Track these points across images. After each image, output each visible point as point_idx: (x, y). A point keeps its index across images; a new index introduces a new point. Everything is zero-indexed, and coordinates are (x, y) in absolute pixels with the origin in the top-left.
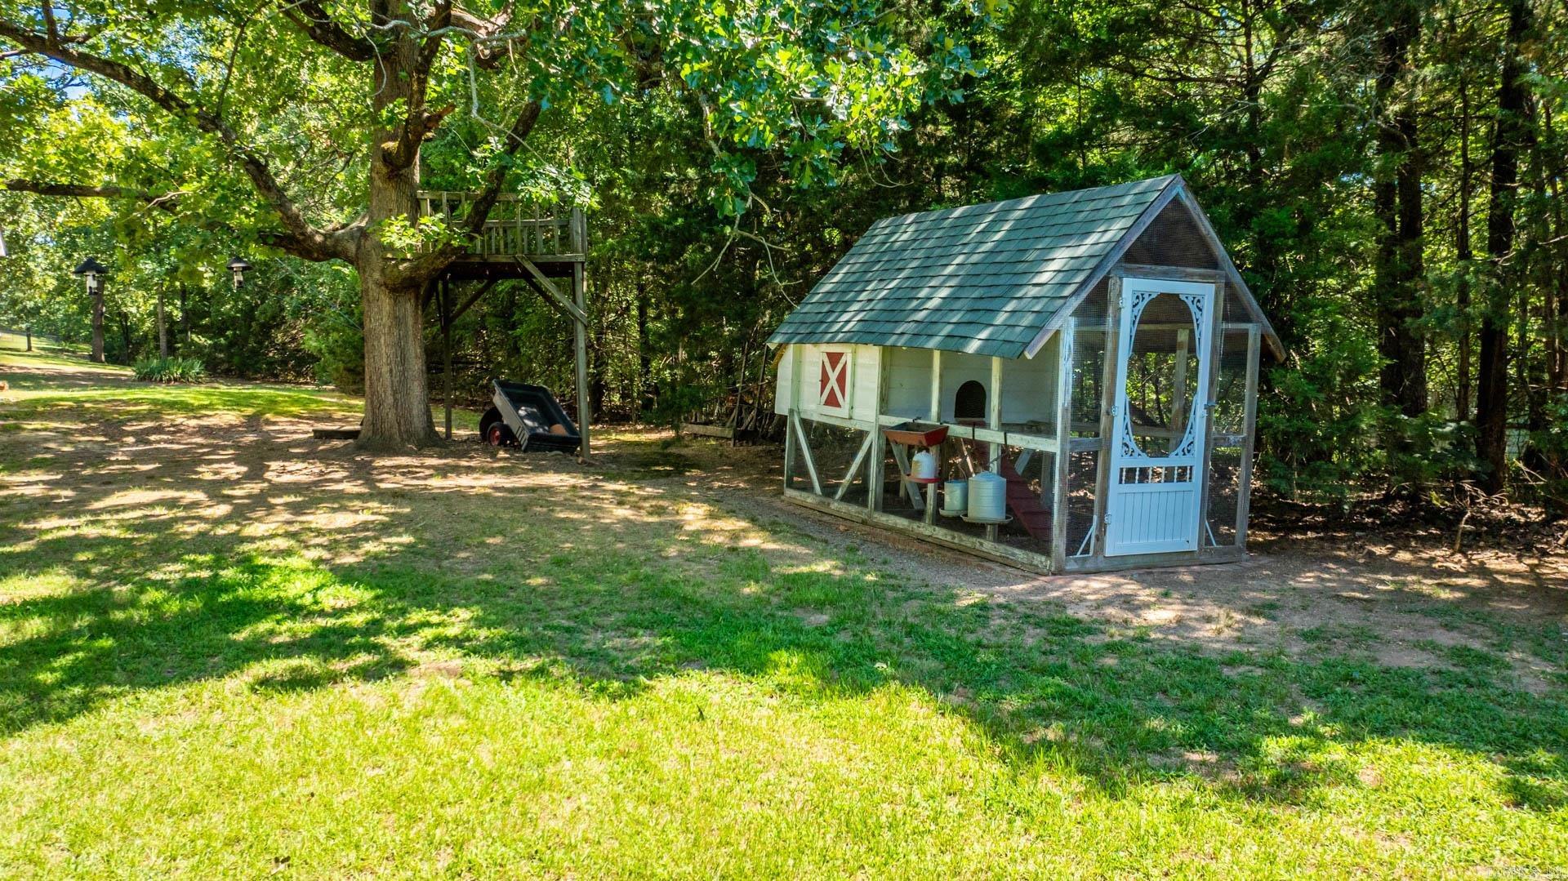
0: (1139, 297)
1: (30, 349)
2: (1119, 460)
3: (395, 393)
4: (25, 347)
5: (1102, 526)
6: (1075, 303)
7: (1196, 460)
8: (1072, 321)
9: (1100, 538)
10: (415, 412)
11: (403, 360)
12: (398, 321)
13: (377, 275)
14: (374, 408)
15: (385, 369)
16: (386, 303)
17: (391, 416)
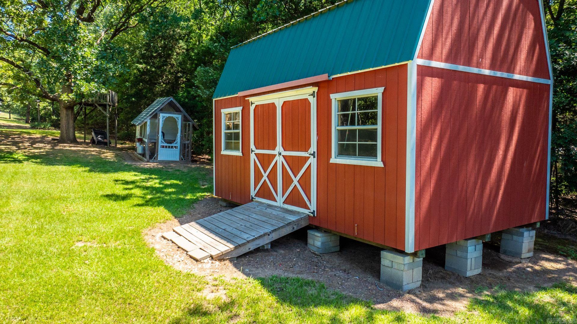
0: (164, 117)
1: (10, 118)
2: (160, 144)
3: (66, 130)
4: (9, 117)
5: (157, 155)
6: (150, 117)
7: (178, 145)
8: (149, 120)
9: (157, 157)
10: (71, 135)
11: (68, 124)
12: (67, 115)
13: (63, 105)
14: (62, 134)
15: (64, 125)
16: (64, 111)
17: (65, 136)
